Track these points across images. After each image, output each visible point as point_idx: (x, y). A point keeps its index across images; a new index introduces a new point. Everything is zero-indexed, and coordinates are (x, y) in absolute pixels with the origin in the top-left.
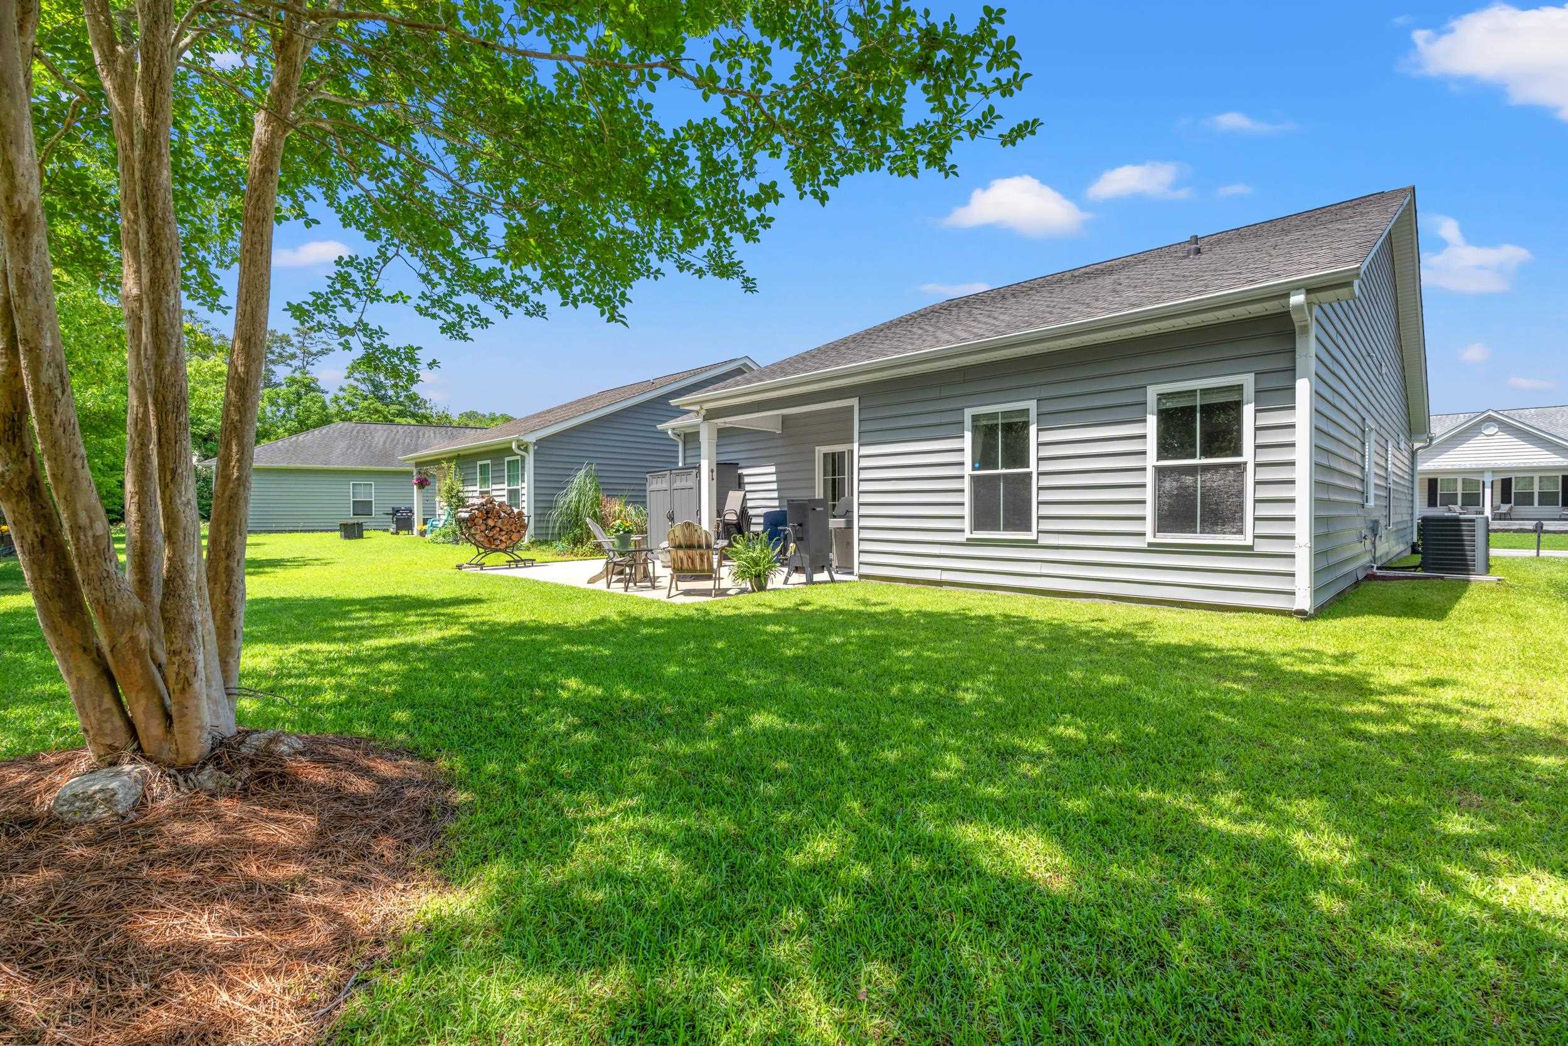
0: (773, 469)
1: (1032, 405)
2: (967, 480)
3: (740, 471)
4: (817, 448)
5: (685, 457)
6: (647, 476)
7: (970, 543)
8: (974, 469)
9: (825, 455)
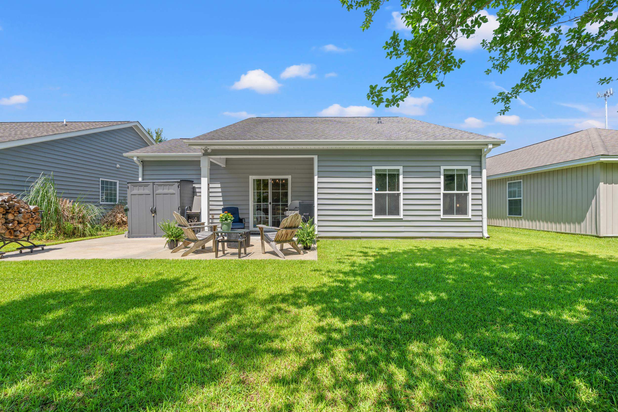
0: (219, 185)
1: (401, 168)
2: (374, 195)
3: (194, 185)
4: (250, 177)
5: (143, 175)
6: (129, 185)
7: (375, 220)
8: (376, 191)
9: (254, 180)
